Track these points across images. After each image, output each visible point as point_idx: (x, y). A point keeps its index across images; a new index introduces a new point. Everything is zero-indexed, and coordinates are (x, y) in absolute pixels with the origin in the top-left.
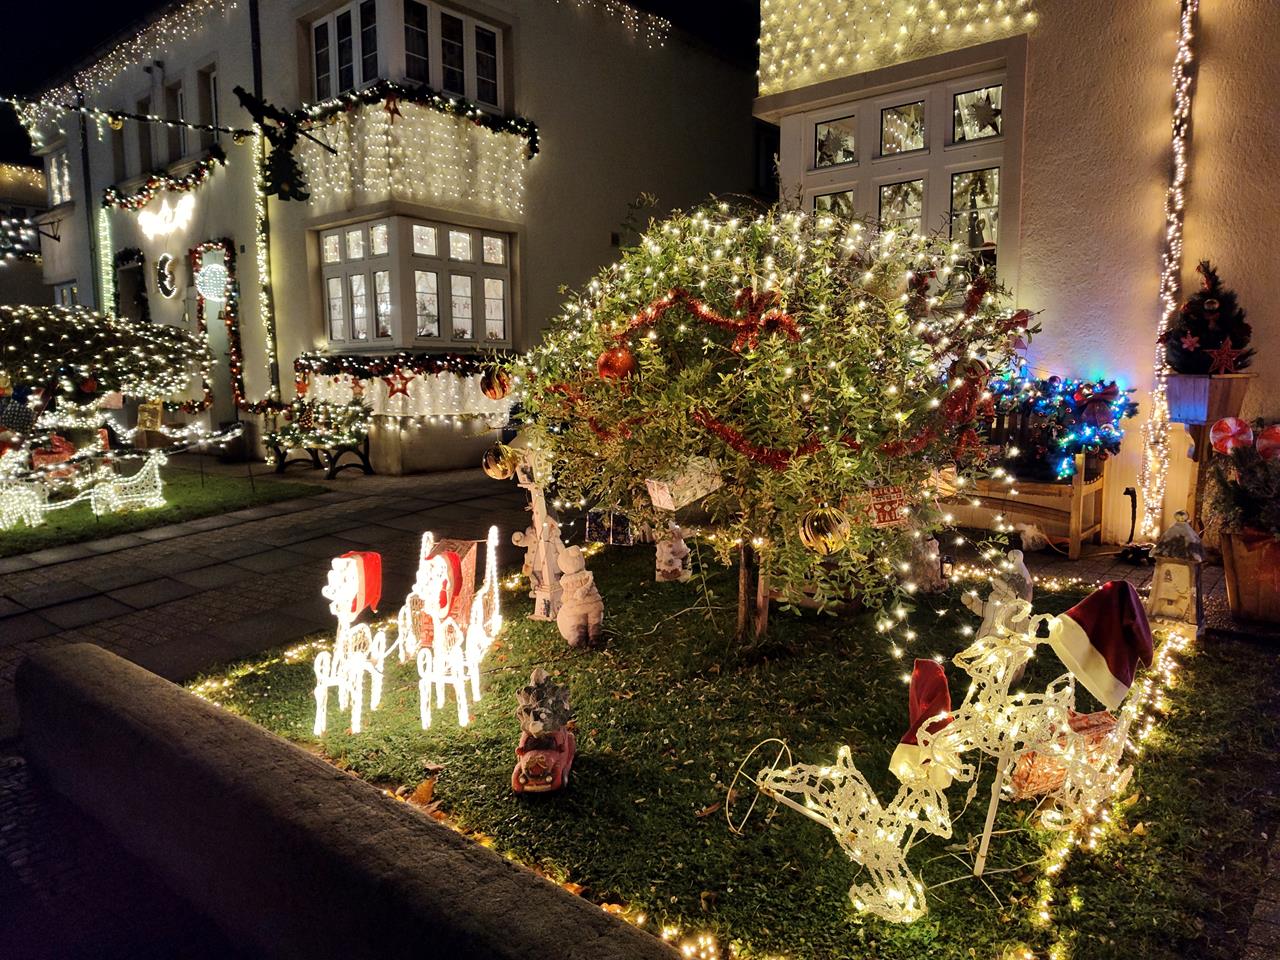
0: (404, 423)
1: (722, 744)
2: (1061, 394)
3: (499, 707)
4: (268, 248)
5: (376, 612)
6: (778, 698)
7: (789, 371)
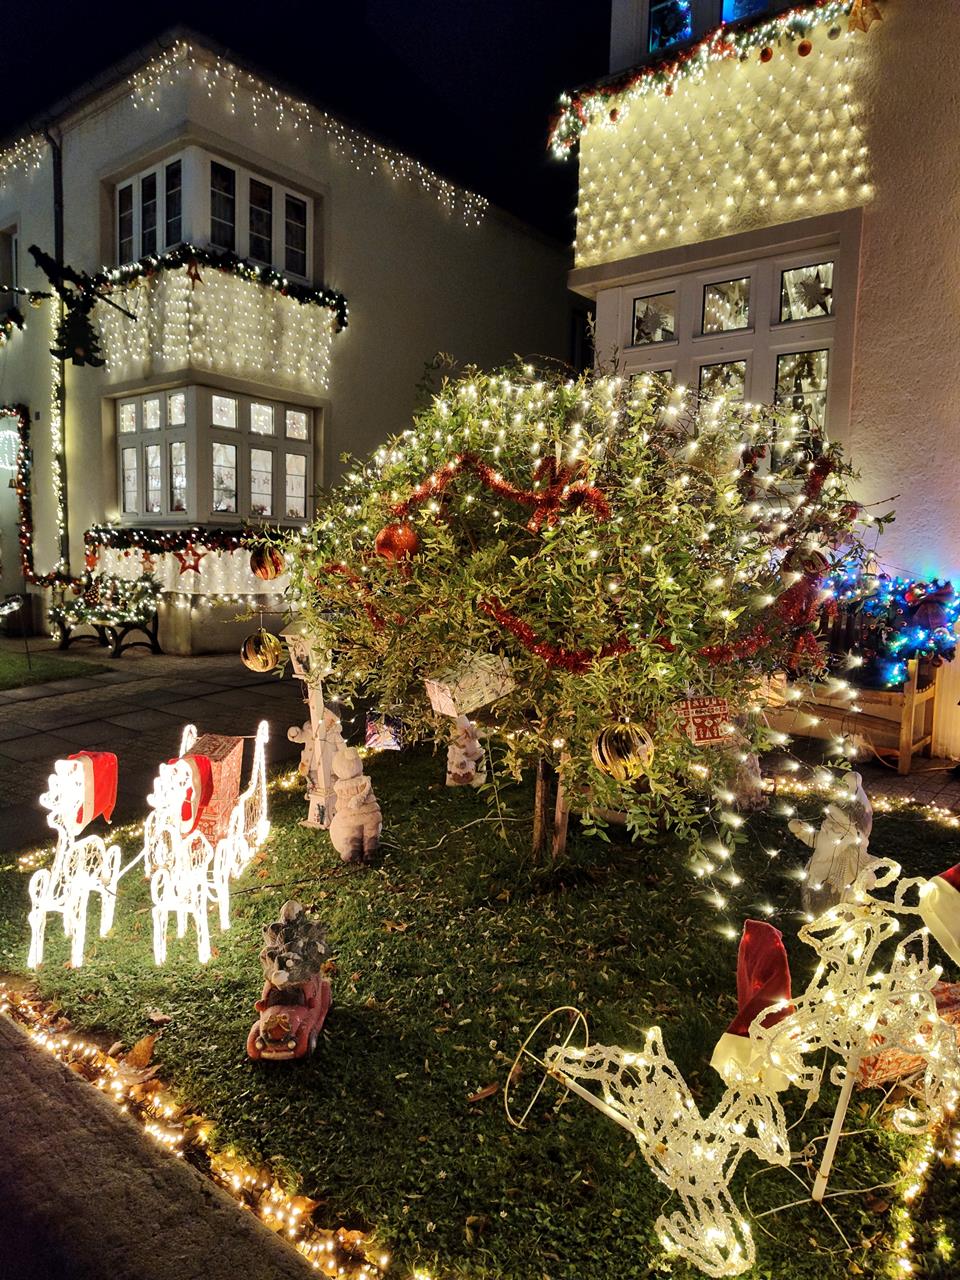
0: (195, 600)
1: (507, 997)
2: (892, 593)
3: (249, 938)
4: (63, 415)
5: (110, 822)
6: (574, 936)
7: (594, 554)
